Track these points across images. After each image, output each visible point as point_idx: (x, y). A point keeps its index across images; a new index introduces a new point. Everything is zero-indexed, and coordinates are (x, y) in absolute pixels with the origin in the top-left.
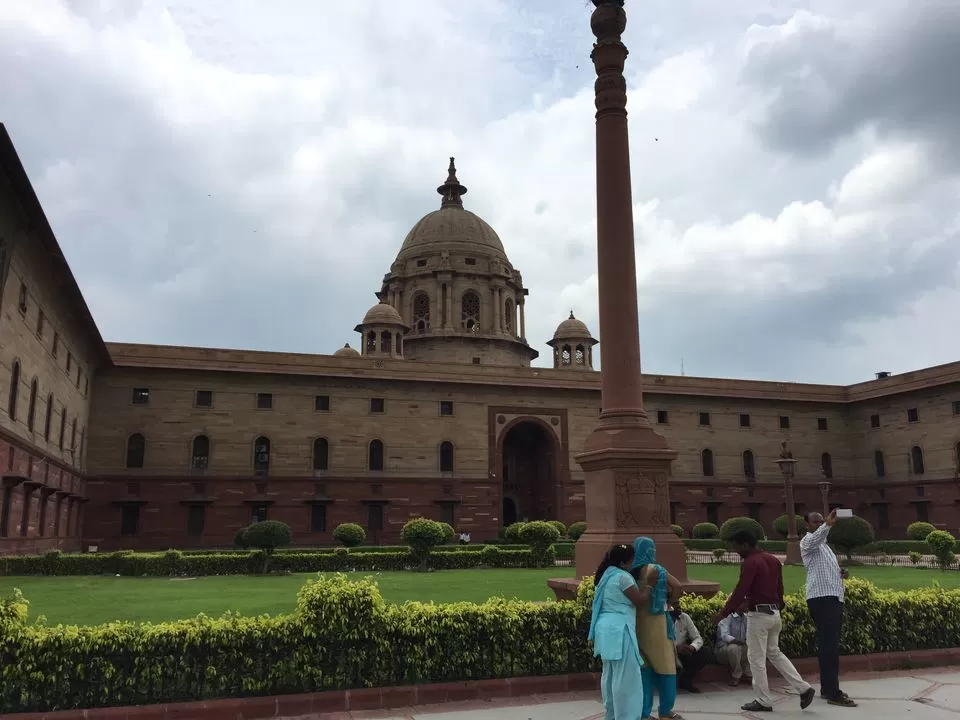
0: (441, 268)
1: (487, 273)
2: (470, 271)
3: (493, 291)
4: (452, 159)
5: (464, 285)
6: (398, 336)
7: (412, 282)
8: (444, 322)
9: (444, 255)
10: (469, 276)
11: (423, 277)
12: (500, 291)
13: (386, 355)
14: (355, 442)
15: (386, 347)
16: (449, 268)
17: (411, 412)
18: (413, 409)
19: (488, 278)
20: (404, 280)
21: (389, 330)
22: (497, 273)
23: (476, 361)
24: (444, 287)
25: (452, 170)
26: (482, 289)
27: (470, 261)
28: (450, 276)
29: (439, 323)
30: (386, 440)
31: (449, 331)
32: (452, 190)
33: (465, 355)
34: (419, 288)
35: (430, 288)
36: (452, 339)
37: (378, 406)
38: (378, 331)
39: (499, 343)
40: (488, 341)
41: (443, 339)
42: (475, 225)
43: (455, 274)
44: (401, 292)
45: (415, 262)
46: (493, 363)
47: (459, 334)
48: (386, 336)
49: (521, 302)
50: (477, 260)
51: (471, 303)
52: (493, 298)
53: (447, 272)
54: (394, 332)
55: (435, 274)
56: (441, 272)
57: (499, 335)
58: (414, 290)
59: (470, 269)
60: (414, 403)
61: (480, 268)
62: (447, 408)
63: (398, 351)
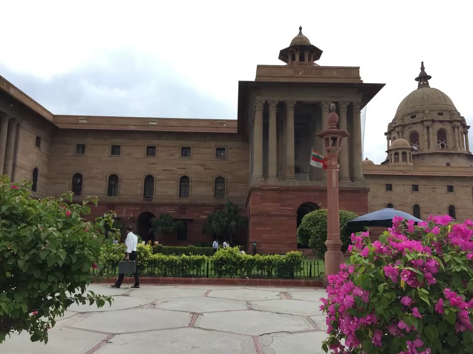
0: (425, 119)
1: (450, 120)
2: (441, 119)
3: (454, 128)
4: (422, 63)
5: (438, 126)
6: (410, 154)
7: (409, 126)
8: (429, 145)
9: (427, 112)
10: (440, 121)
11: (415, 123)
12: (458, 128)
13: (405, 163)
14: (406, 205)
15: (404, 159)
16: (430, 119)
17: (433, 191)
18: (433, 190)
19: (451, 122)
20: (403, 126)
21: (406, 151)
22: (456, 119)
23: (448, 164)
24: (428, 128)
25: (423, 68)
26: (448, 128)
27: (440, 114)
28: (431, 122)
29: (426, 146)
30: (421, 205)
31: (433, 149)
32: (423, 78)
33: (442, 161)
34: (413, 129)
35: (418, 128)
36: (434, 154)
37: (416, 188)
38: (400, 152)
39: (459, 155)
40: (454, 154)
41: (430, 154)
42: (441, 96)
43: (433, 121)
44: (402, 132)
45: (409, 116)
46: (457, 165)
47: (438, 151)
48: (404, 153)
49: (466, 133)
50: (444, 113)
51: (442, 135)
52: (454, 131)
53: (429, 120)
54: (408, 152)
55: (422, 122)
56: (425, 121)
57: (459, 151)
58: (410, 130)
59: (441, 118)
60: (434, 187)
61: (446, 117)
62: (450, 189)
63: (410, 161)
